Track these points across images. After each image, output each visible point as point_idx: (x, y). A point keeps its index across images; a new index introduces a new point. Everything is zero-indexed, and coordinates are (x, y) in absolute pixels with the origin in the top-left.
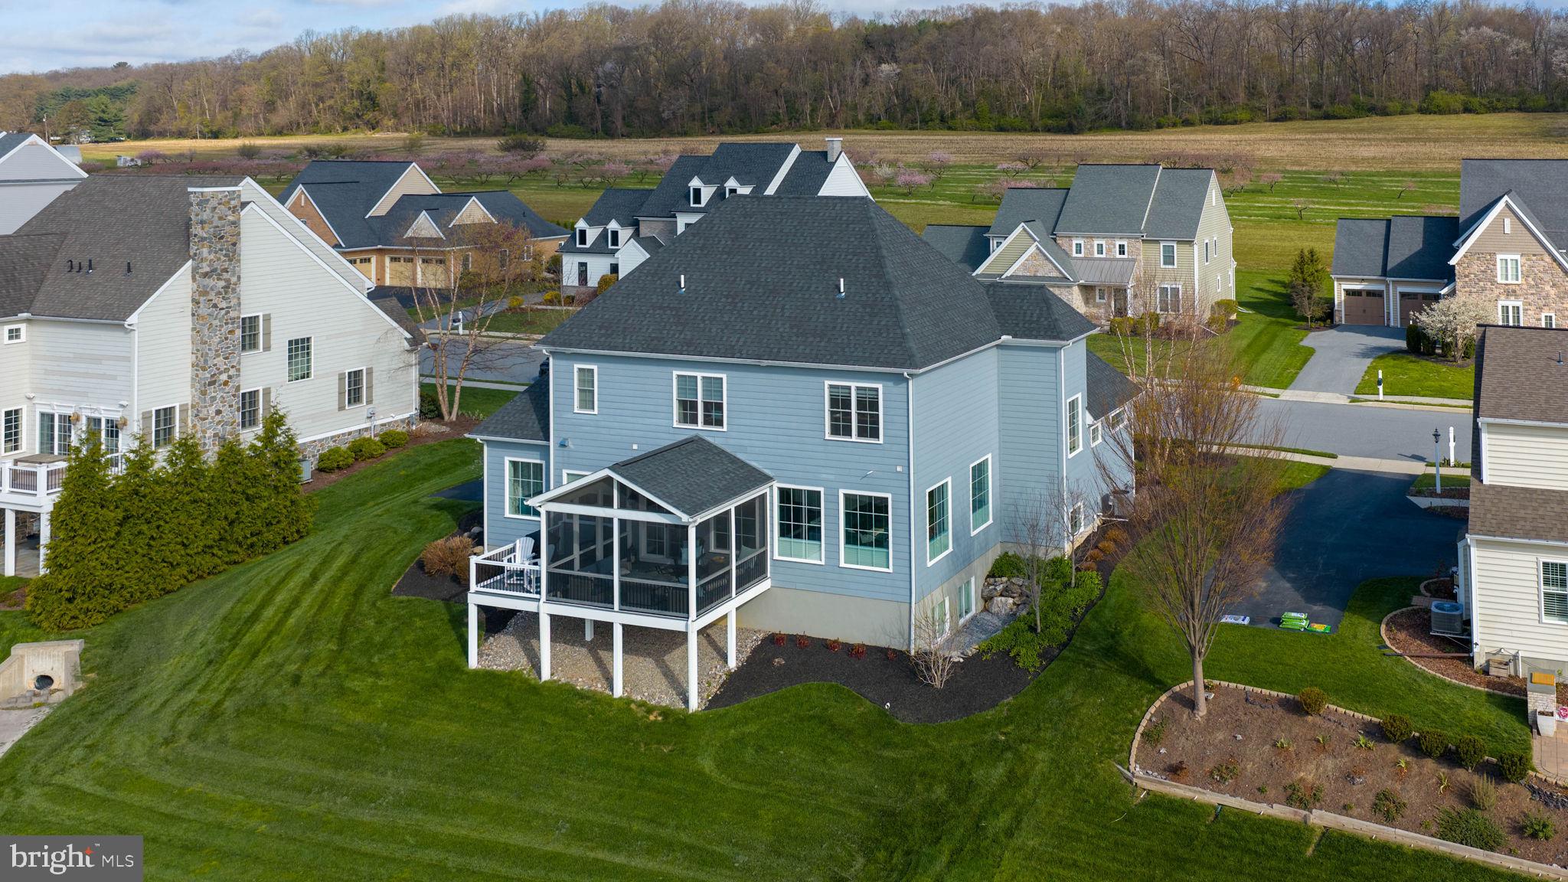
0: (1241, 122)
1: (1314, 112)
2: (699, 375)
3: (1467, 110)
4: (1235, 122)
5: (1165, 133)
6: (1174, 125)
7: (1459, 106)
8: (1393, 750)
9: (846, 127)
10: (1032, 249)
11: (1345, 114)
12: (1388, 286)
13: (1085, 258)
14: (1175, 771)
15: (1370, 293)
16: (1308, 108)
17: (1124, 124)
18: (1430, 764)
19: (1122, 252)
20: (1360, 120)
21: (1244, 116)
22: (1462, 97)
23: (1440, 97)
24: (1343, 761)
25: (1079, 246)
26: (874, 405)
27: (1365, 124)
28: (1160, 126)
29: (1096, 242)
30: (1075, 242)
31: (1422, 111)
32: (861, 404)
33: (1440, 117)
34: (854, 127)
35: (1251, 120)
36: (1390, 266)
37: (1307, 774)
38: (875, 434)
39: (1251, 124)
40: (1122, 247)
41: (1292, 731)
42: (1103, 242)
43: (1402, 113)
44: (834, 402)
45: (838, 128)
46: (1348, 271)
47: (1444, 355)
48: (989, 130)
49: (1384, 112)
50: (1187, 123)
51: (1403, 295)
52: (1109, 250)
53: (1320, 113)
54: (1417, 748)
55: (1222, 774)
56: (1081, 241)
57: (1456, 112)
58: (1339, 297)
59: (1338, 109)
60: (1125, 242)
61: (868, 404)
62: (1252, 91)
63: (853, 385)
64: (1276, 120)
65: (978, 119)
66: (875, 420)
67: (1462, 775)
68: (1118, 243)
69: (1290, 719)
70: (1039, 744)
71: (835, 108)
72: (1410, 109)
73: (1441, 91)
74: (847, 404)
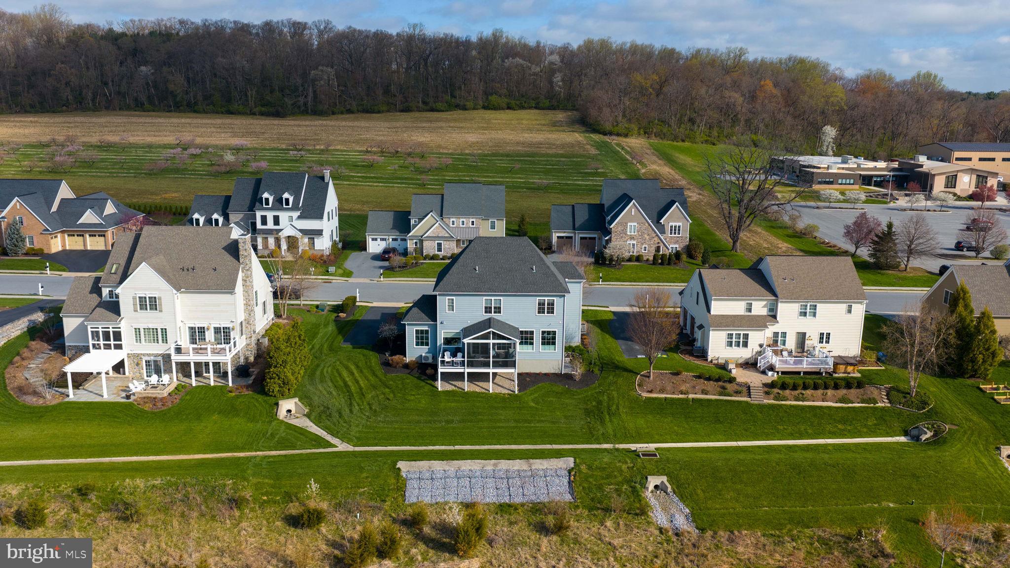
0: (383, 112)
1: (425, 108)
2: (493, 298)
3: (509, 108)
4: (379, 112)
5: (337, 119)
6: (342, 113)
7: (505, 106)
8: (702, 380)
9: (120, 109)
10: (437, 224)
11: (442, 109)
12: (575, 234)
13: (466, 228)
14: (651, 392)
15: (567, 237)
16: (421, 104)
17: (310, 111)
18: (711, 382)
19: (473, 224)
20: (452, 113)
21: (384, 108)
22: (506, 100)
23: (493, 98)
24: (692, 384)
25: (453, 222)
26: (553, 304)
27: (455, 116)
28: (333, 113)
29: (461, 220)
30: (451, 220)
31: (485, 108)
32: (548, 304)
33: (495, 112)
34: (127, 110)
35: (388, 111)
36: (576, 226)
37: (683, 388)
38: (553, 313)
39: (388, 114)
40: (473, 222)
41: (675, 379)
42: (464, 220)
43: (474, 109)
44: (539, 304)
45: (114, 110)
46: (560, 228)
47: (610, 264)
48: (222, 113)
49: (464, 108)
50: (350, 111)
51: (582, 238)
52: (467, 223)
53: (428, 108)
54: (709, 379)
55: (662, 391)
56: (454, 220)
57: (503, 109)
58: (554, 240)
59: (439, 105)
60: (474, 220)
61: (551, 304)
62: (387, 91)
63: (546, 299)
64: (402, 111)
65: (214, 106)
66: (553, 309)
67: (720, 383)
68: (471, 220)
69: (674, 377)
70: (612, 391)
71: (110, 96)
72: (479, 107)
73: (494, 96)
74: (544, 304)
